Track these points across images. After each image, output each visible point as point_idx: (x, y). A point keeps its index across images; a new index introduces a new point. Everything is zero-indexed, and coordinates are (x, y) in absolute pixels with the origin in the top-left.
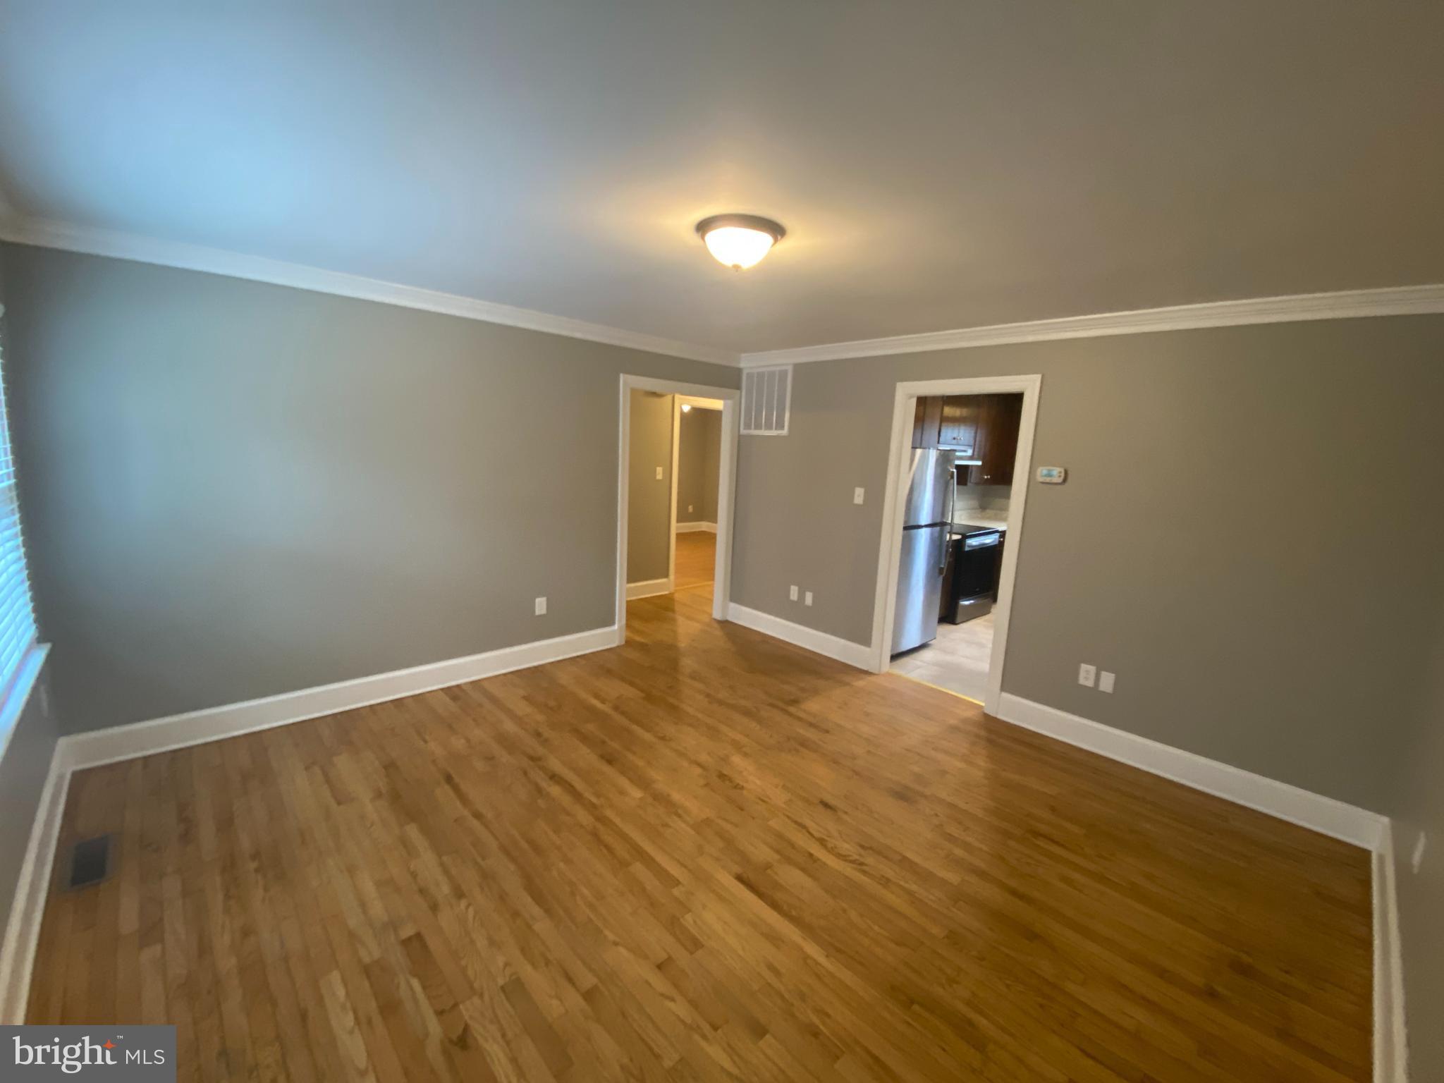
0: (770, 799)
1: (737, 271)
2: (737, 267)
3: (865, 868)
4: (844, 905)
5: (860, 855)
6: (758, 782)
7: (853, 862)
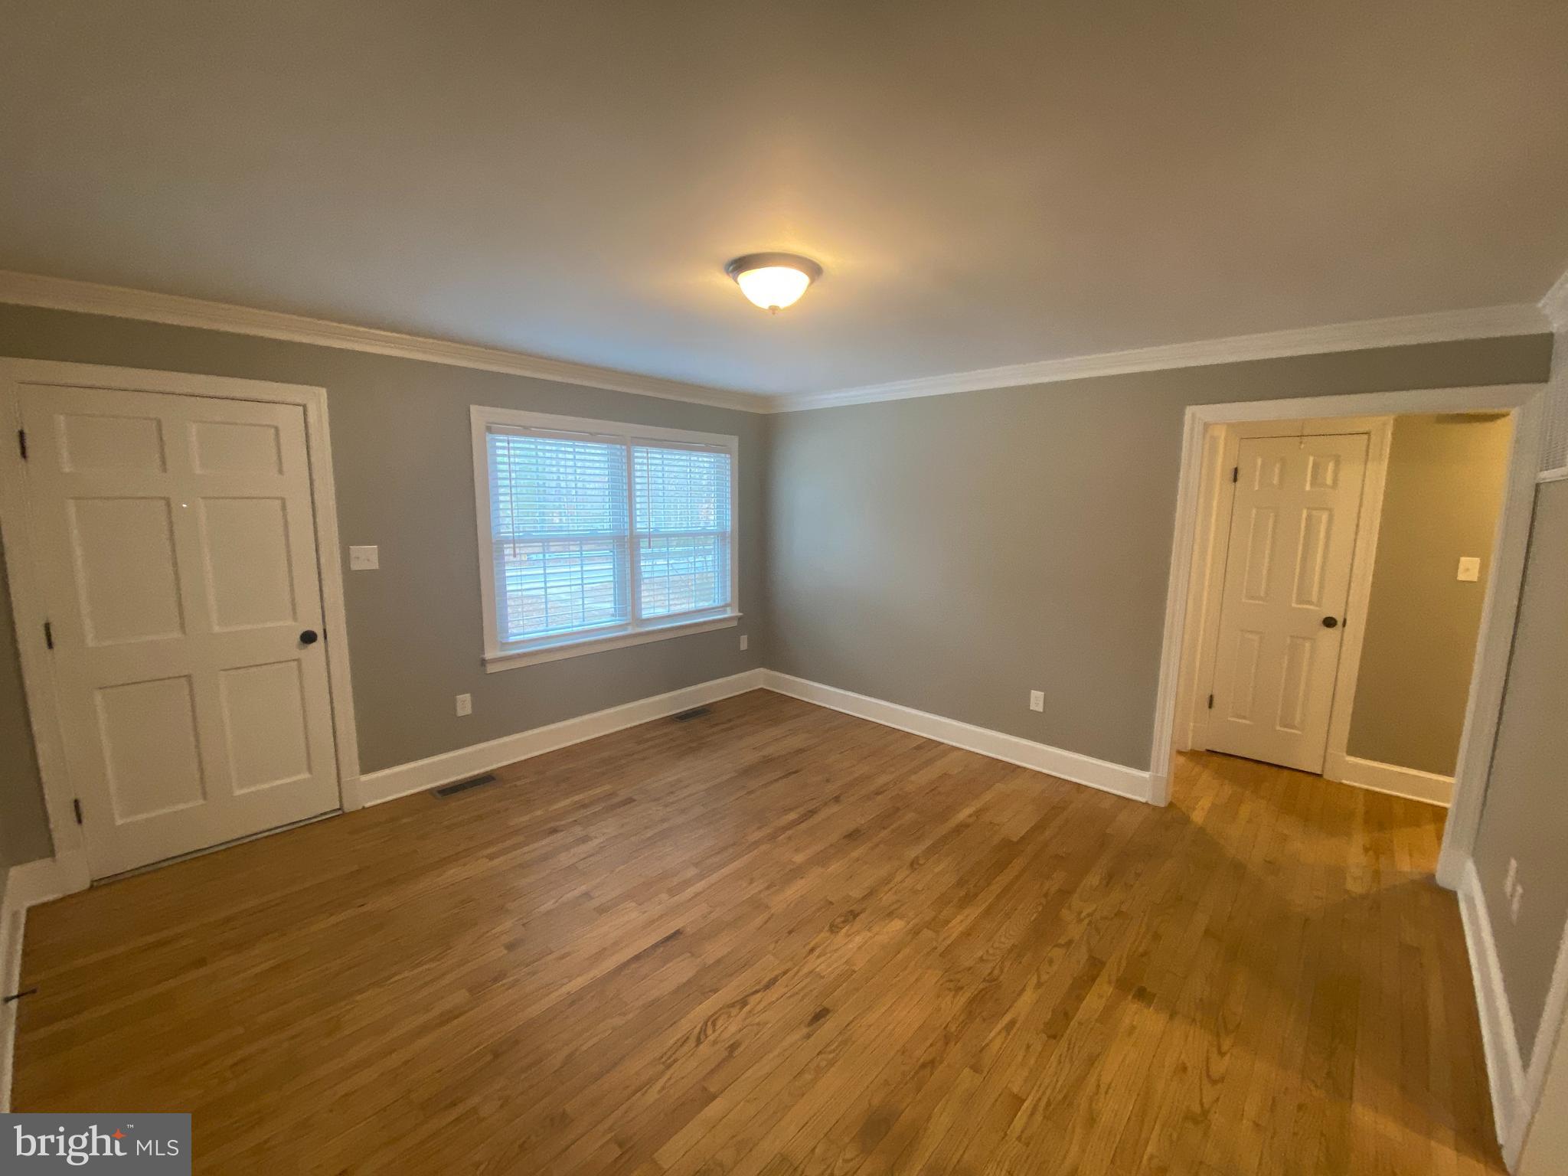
2: (774, 309)
3: (692, 1042)
4: (631, 1016)
5: (715, 1042)
7: (703, 1030)
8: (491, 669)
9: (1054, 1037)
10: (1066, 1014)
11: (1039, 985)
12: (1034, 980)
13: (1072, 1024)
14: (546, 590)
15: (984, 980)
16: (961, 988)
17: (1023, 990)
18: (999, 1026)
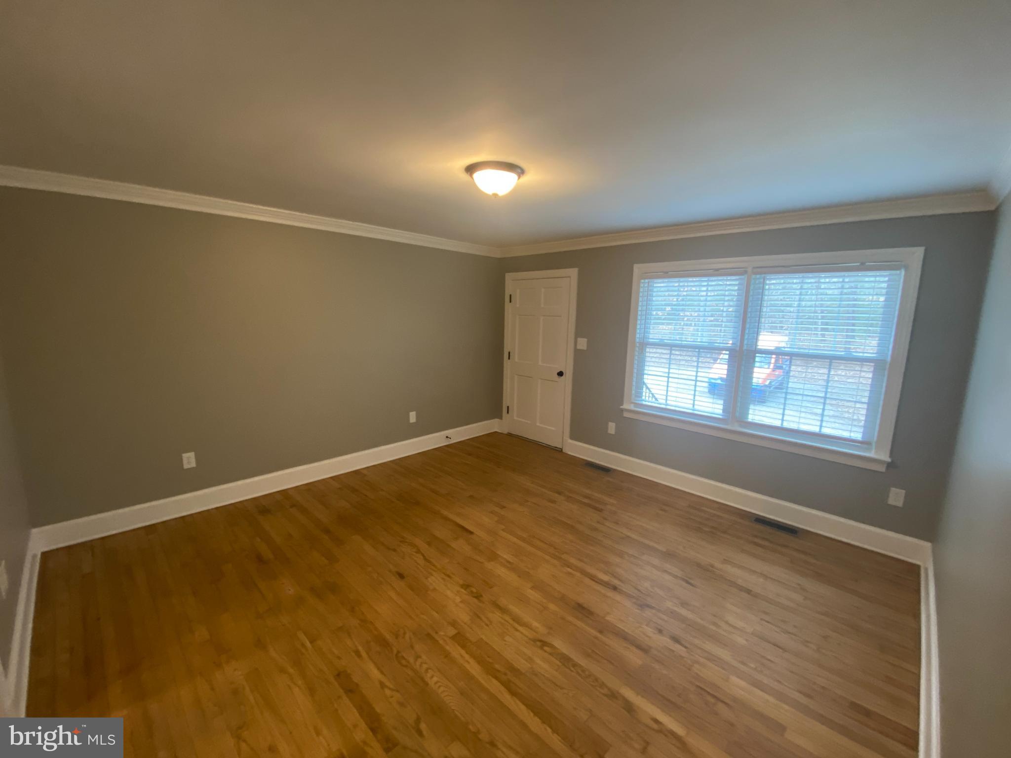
0: (443, 579)
1: (495, 197)
2: (495, 195)
6: (449, 593)
8: (626, 415)
9: (338, 675)
10: (351, 691)
11: (382, 685)
12: (388, 684)
13: (341, 691)
14: (668, 379)
15: (398, 652)
16: (397, 638)
17: (382, 672)
18: (360, 648)
